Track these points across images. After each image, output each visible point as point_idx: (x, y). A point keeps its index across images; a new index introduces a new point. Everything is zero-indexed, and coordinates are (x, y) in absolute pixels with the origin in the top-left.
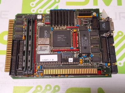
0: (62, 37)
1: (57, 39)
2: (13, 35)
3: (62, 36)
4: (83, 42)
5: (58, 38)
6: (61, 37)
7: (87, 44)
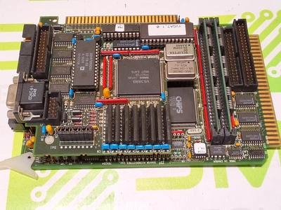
0: (138, 79)
1: (149, 73)
2: (260, 106)
3: (137, 82)
4: (88, 62)
5: (148, 78)
6: (142, 79)
7: (82, 56)
